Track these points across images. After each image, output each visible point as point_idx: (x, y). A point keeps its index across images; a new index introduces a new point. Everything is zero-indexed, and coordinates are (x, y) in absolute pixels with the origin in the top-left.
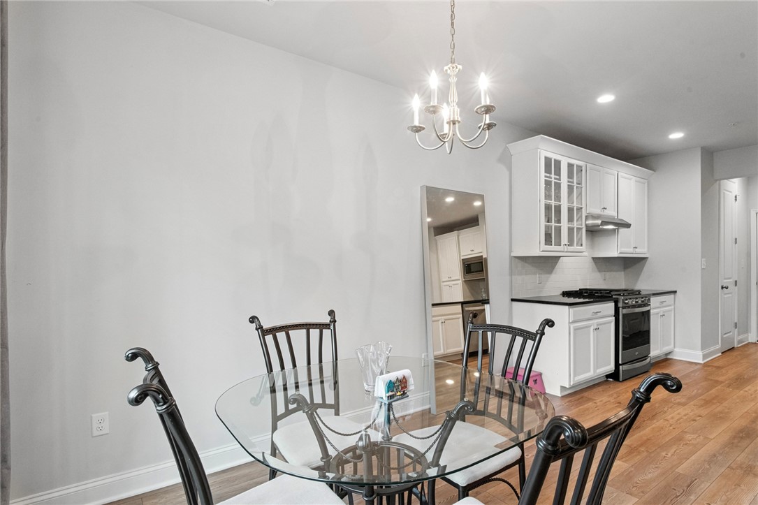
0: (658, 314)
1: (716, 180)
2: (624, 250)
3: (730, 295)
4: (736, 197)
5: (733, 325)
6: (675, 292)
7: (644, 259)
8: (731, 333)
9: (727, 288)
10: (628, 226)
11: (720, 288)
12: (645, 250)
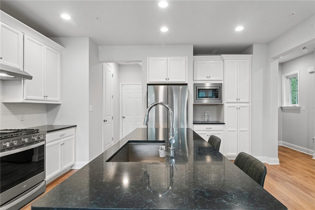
0: (59, 143)
1: (100, 62)
2: (29, 97)
3: (110, 124)
4: (112, 75)
5: (111, 139)
6: (76, 126)
7: (57, 105)
8: (110, 143)
9: (106, 121)
10: (30, 78)
11: (103, 121)
12: (58, 99)
